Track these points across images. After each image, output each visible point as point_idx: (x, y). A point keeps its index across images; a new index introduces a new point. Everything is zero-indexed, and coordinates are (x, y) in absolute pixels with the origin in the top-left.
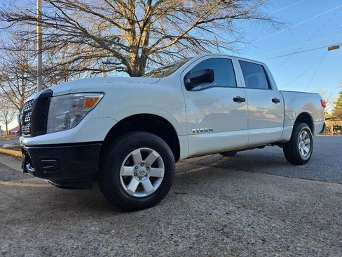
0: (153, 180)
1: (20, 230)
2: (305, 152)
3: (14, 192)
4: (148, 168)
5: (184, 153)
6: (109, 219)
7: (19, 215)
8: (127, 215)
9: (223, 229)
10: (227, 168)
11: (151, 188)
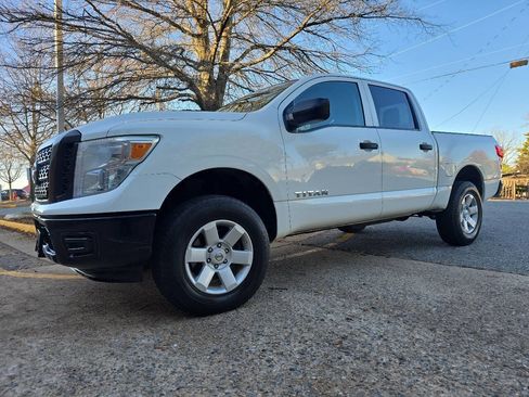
0: (236, 268)
1: (34, 344)
2: (469, 225)
3: (24, 287)
4: (228, 251)
5: (283, 228)
6: (169, 327)
7: (32, 322)
8: (197, 322)
9: (341, 343)
10: (349, 250)
11: (232, 281)
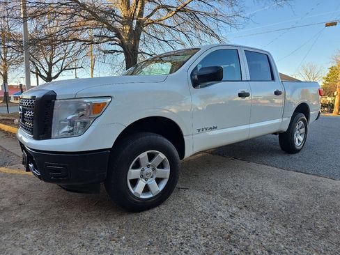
0: (158, 180)
2: (299, 141)
4: (154, 169)
6: (117, 222)
8: (134, 217)
9: (229, 237)
10: (223, 155)
